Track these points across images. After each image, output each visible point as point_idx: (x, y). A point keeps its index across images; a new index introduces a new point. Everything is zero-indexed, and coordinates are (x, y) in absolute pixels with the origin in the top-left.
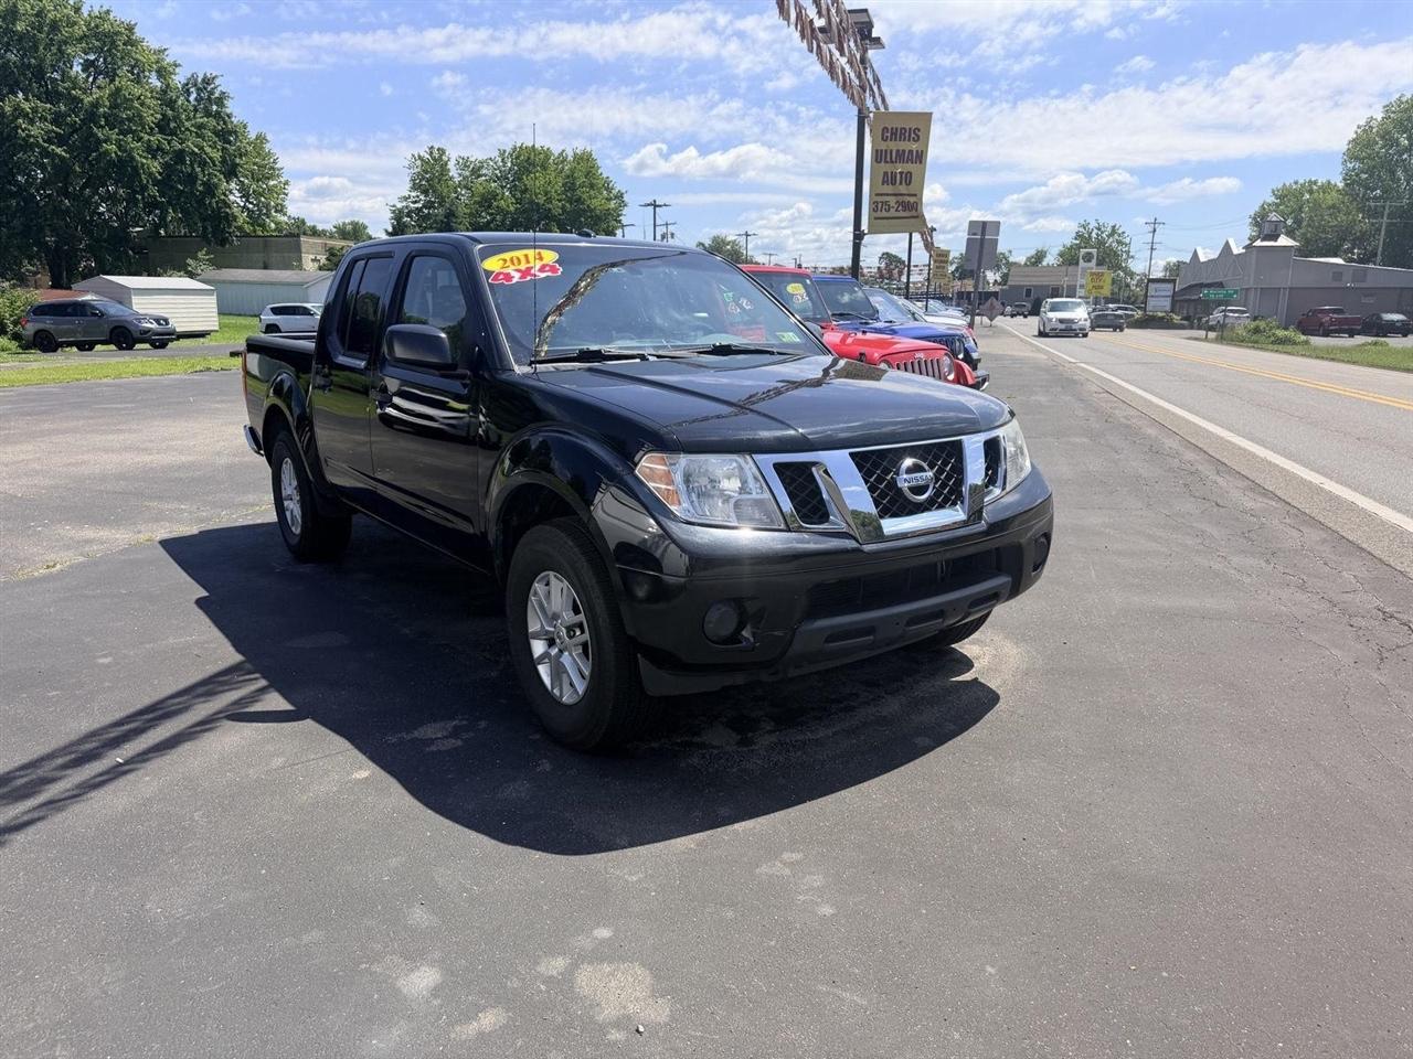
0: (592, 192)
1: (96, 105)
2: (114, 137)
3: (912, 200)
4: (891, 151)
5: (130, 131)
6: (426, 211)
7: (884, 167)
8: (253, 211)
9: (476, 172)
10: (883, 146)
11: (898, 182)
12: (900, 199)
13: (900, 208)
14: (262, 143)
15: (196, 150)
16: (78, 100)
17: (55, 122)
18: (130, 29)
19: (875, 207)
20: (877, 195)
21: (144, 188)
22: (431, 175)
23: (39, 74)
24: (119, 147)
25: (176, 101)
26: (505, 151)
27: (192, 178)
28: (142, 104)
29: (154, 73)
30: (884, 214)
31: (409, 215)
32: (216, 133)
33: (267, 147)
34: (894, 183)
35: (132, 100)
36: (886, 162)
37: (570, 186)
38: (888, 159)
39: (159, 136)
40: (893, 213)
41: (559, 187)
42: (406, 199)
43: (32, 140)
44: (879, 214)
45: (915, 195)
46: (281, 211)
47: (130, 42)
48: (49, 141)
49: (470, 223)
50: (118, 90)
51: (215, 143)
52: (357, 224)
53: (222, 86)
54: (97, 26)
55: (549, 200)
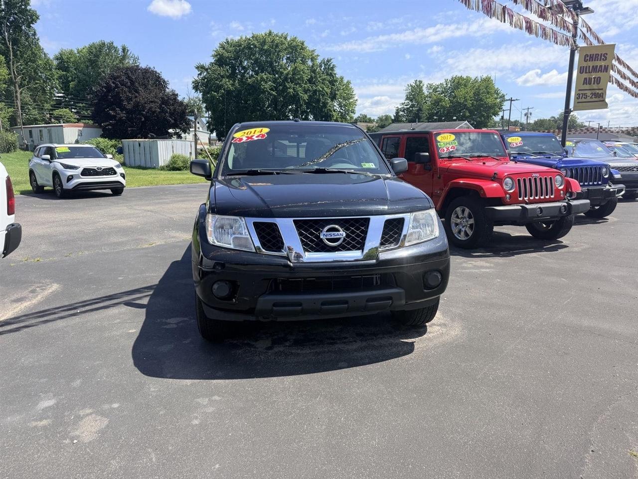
0: (488, 96)
1: (287, 74)
2: (293, 86)
3: (600, 92)
4: (589, 67)
5: (299, 84)
6: (411, 109)
7: (585, 75)
8: (342, 113)
9: (435, 90)
10: (585, 64)
11: (592, 82)
12: (594, 92)
13: (593, 97)
14: (349, 84)
15: (321, 89)
16: (282, 73)
17: (274, 82)
18: (303, 44)
19: (578, 96)
20: (580, 90)
21: (301, 105)
22: (415, 93)
23: (271, 64)
24: (294, 89)
25: (316, 70)
26: (447, 80)
27: (319, 100)
28: (303, 73)
29: (310, 60)
30: (584, 100)
31: (403, 111)
32: (330, 82)
33: (351, 86)
34: (590, 84)
35: (300, 71)
36: (586, 73)
37: (477, 94)
38: (588, 71)
39: (308, 85)
40: (588, 99)
41: (471, 94)
42: (403, 104)
43: (265, 89)
44: (580, 100)
45: (602, 89)
46: (353, 112)
47: (302, 49)
48: (271, 89)
49: (428, 113)
50: (296, 67)
51: (328, 86)
52: (387, 116)
53: (334, 62)
54: (291, 44)
55: (466, 100)
